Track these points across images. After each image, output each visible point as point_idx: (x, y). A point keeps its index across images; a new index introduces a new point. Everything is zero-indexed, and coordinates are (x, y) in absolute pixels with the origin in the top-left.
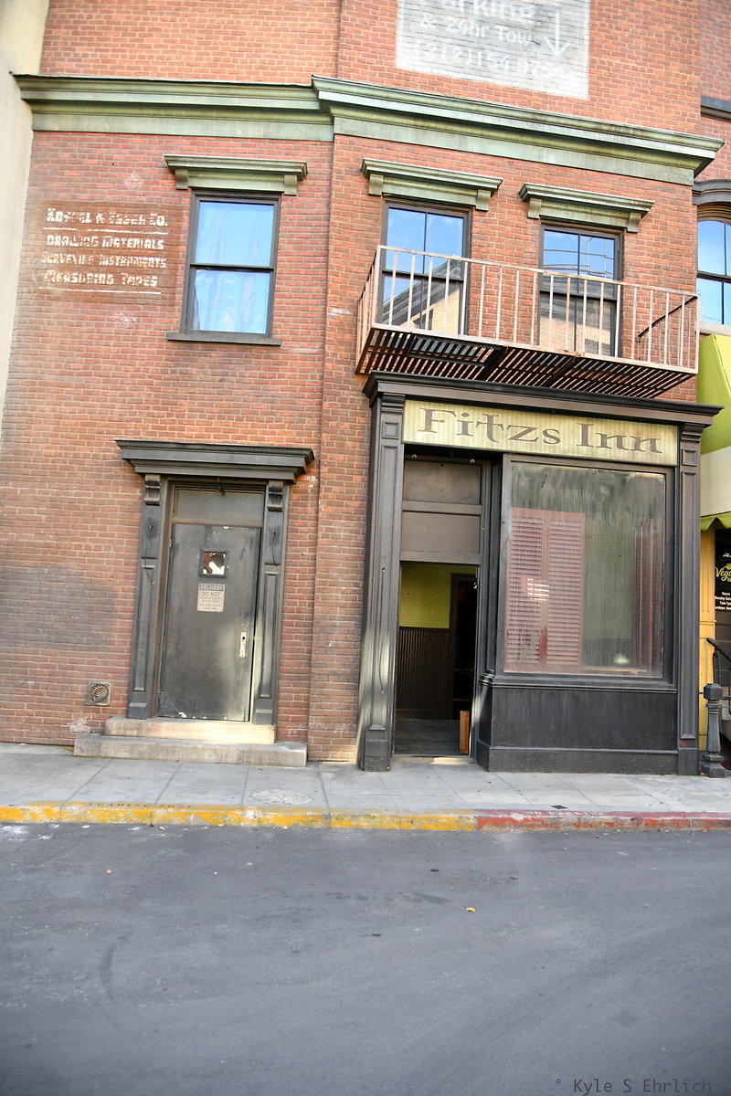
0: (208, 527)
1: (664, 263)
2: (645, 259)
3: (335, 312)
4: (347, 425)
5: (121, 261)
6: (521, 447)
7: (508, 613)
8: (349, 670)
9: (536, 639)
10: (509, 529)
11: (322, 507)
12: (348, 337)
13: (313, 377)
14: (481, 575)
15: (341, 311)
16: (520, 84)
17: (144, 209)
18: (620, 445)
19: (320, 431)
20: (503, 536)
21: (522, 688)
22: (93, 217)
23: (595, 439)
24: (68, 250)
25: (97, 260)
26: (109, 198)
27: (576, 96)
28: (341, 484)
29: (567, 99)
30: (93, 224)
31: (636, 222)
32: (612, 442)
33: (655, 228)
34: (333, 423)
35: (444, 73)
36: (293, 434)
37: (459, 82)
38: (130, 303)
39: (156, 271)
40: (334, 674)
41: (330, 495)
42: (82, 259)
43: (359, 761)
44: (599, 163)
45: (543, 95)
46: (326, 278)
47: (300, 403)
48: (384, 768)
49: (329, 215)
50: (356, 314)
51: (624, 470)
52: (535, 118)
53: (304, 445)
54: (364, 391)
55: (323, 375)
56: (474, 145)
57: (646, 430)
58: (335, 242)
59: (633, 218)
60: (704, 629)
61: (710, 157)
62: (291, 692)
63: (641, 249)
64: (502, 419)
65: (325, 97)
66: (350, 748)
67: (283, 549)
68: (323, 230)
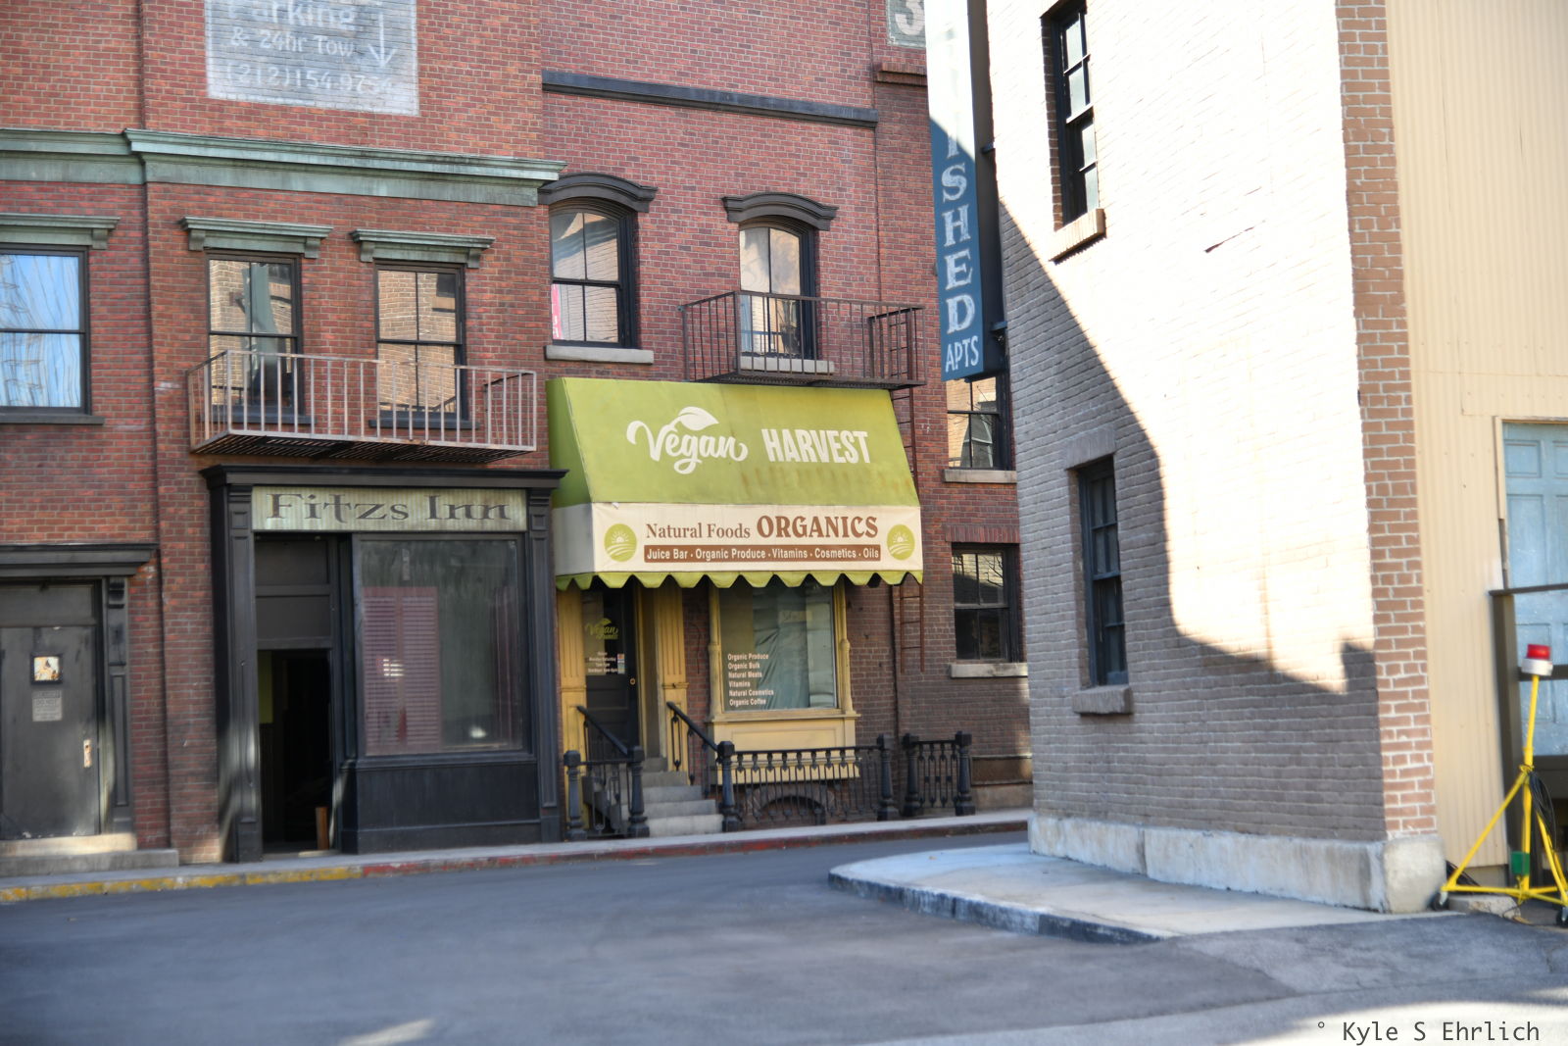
0: (37, 628)
1: (509, 298)
2: (487, 297)
3: (162, 386)
4: (185, 510)
6: (370, 525)
7: (367, 696)
8: (206, 769)
9: (395, 721)
10: (362, 609)
11: (166, 600)
12: (179, 413)
13: (142, 457)
14: (334, 659)
15: (169, 385)
16: (343, 105)
18: (468, 515)
19: (156, 514)
20: (358, 619)
21: (384, 770)
23: (443, 510)
27: (403, 112)
28: (183, 574)
29: (397, 117)
31: (477, 258)
32: (460, 512)
33: (498, 259)
34: (171, 509)
35: (260, 99)
36: (125, 521)
37: (277, 108)
40: (192, 774)
41: (174, 587)
43: (231, 856)
44: (434, 190)
45: (369, 115)
46: (150, 346)
47: (131, 486)
48: (257, 859)
49: (147, 275)
50: (186, 386)
51: (475, 542)
52: (364, 155)
53: (142, 535)
54: (203, 473)
55: (154, 457)
56: (298, 182)
57: (493, 498)
58: (157, 308)
59: (473, 253)
60: (572, 697)
61: (554, 176)
62: (146, 798)
63: (483, 285)
64: (348, 498)
65: (137, 147)
66: (213, 849)
67: (126, 648)
68: (140, 289)
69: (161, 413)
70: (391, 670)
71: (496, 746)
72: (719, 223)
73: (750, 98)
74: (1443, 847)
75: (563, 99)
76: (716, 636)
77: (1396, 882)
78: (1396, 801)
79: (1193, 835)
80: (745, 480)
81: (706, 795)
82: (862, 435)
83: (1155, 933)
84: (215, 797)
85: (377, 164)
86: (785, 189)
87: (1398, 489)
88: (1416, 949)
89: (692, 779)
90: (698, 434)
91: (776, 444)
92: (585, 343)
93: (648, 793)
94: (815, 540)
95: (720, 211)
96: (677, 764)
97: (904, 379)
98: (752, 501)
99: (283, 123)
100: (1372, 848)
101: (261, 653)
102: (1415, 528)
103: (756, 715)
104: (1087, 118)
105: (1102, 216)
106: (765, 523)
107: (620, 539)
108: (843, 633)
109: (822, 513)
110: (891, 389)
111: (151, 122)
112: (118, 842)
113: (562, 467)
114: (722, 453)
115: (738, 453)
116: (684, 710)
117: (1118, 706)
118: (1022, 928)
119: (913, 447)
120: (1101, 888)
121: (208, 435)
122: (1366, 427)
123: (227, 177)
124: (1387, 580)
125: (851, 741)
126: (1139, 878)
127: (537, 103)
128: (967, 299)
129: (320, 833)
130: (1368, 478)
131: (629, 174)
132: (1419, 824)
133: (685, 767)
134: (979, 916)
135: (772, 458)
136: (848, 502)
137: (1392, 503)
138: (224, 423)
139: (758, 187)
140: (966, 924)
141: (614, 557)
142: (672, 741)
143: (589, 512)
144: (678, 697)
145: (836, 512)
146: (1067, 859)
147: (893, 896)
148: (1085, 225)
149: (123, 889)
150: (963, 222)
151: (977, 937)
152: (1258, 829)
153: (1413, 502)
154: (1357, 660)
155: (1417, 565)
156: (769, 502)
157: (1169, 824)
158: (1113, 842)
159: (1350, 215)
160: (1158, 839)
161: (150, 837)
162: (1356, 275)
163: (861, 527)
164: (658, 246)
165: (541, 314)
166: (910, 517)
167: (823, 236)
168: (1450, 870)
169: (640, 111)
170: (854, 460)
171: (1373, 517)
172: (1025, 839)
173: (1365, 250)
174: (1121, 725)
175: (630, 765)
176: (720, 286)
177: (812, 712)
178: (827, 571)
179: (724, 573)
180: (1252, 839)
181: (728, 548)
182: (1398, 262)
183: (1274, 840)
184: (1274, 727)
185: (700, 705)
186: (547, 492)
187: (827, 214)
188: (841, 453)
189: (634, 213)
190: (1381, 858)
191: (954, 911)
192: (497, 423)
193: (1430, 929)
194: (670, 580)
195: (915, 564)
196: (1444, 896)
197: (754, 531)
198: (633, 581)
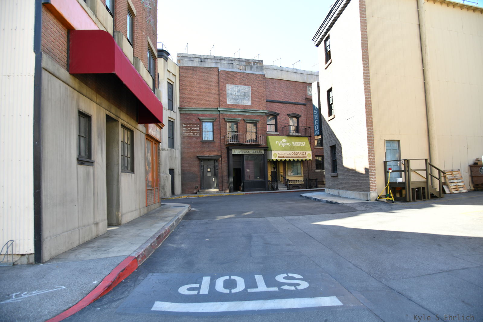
0: (208, 165)
1: (262, 127)
2: (259, 126)
3: (222, 137)
5: (193, 131)
6: (246, 153)
7: (245, 173)
9: (249, 176)
10: (245, 163)
11: (222, 162)
12: (224, 140)
14: (242, 169)
16: (242, 104)
17: (196, 124)
18: (257, 152)
19: (221, 152)
21: (248, 182)
22: (189, 125)
23: (254, 152)
24: (186, 130)
25: (190, 131)
26: (191, 123)
27: (249, 105)
28: (224, 159)
30: (189, 126)
31: (258, 122)
32: (256, 152)
33: (261, 122)
34: (223, 152)
35: (233, 104)
36: (218, 153)
37: (235, 105)
38: (196, 137)
39: (198, 132)
40: (226, 182)
42: (188, 131)
43: (230, 192)
44: (253, 114)
45: (246, 105)
46: (220, 133)
47: (218, 149)
48: (233, 192)
49: (220, 124)
50: (224, 137)
51: (258, 155)
52: (245, 110)
53: (220, 155)
54: (227, 147)
55: (221, 145)
56: (237, 113)
57: (260, 150)
58: (221, 128)
59: (258, 121)
60: (269, 173)
61: (267, 112)
62: (220, 185)
63: (259, 125)
64: (243, 150)
65: (219, 110)
66: (228, 191)
67: (218, 168)
68: (219, 126)
69: (222, 140)
70: (248, 170)
71: (260, 179)
72: (287, 117)
73: (291, 102)
74: (377, 193)
75: (268, 103)
76: (287, 167)
77: (371, 197)
78: (371, 187)
79: (345, 191)
80: (290, 148)
81: (285, 185)
82: (304, 142)
83: (341, 203)
84: (228, 185)
85: (246, 111)
86: (295, 113)
87: (372, 149)
88: (374, 206)
89: (284, 184)
90: (285, 142)
91: (294, 143)
92: (271, 132)
93: (279, 185)
94: (298, 155)
95: (287, 116)
96: (282, 182)
97: (309, 136)
98: (291, 150)
99: (236, 106)
100: (368, 193)
101: (233, 168)
102: (374, 153)
103: (291, 176)
104: (332, 104)
105: (334, 116)
106: (293, 153)
107: (275, 155)
108: (302, 166)
109: (299, 152)
110: (308, 137)
111: (220, 107)
112: (217, 190)
113: (268, 146)
114: (287, 145)
115: (289, 145)
116: (283, 175)
117: (336, 175)
118: (324, 202)
119: (311, 144)
120: (334, 197)
121: (227, 143)
122: (368, 141)
123: (229, 113)
124: (370, 160)
125: (303, 179)
126: (338, 196)
127: (265, 103)
128: (317, 126)
129: (240, 189)
130: (368, 147)
131: (276, 112)
132: (374, 190)
133: (283, 182)
134: (319, 200)
135: (293, 145)
136: (303, 151)
137: (371, 150)
138: (229, 142)
139: (292, 113)
140: (317, 201)
141: (274, 157)
142: (281, 179)
143: (271, 152)
144: (282, 174)
145: (301, 152)
146: (329, 194)
147: (308, 198)
148: (332, 117)
149: (218, 195)
150: (317, 117)
151: (318, 203)
152: (354, 190)
153: (374, 150)
154: (367, 170)
155: (374, 158)
156: (293, 151)
157: (342, 190)
158: (335, 192)
159: (366, 115)
160: (341, 191)
161: (221, 189)
162: (367, 122)
163: (304, 154)
164: (280, 120)
165: (266, 128)
166: (310, 152)
167: (299, 118)
168: (378, 196)
169: (277, 104)
170: (303, 145)
171: (369, 152)
172: (324, 191)
173: (368, 119)
174: (336, 178)
175: (276, 182)
176: (287, 125)
177: (298, 176)
178: (300, 159)
179: (287, 159)
180: (353, 192)
181: (288, 156)
182: (372, 120)
183: (356, 192)
184: (356, 178)
185: (285, 175)
186: (266, 149)
187: (300, 116)
188: (302, 145)
189: (277, 116)
190: (369, 194)
191: (316, 200)
192: (261, 141)
193: (376, 203)
194: (281, 160)
195: (311, 158)
196: (377, 199)
197: (291, 154)
198: (277, 160)
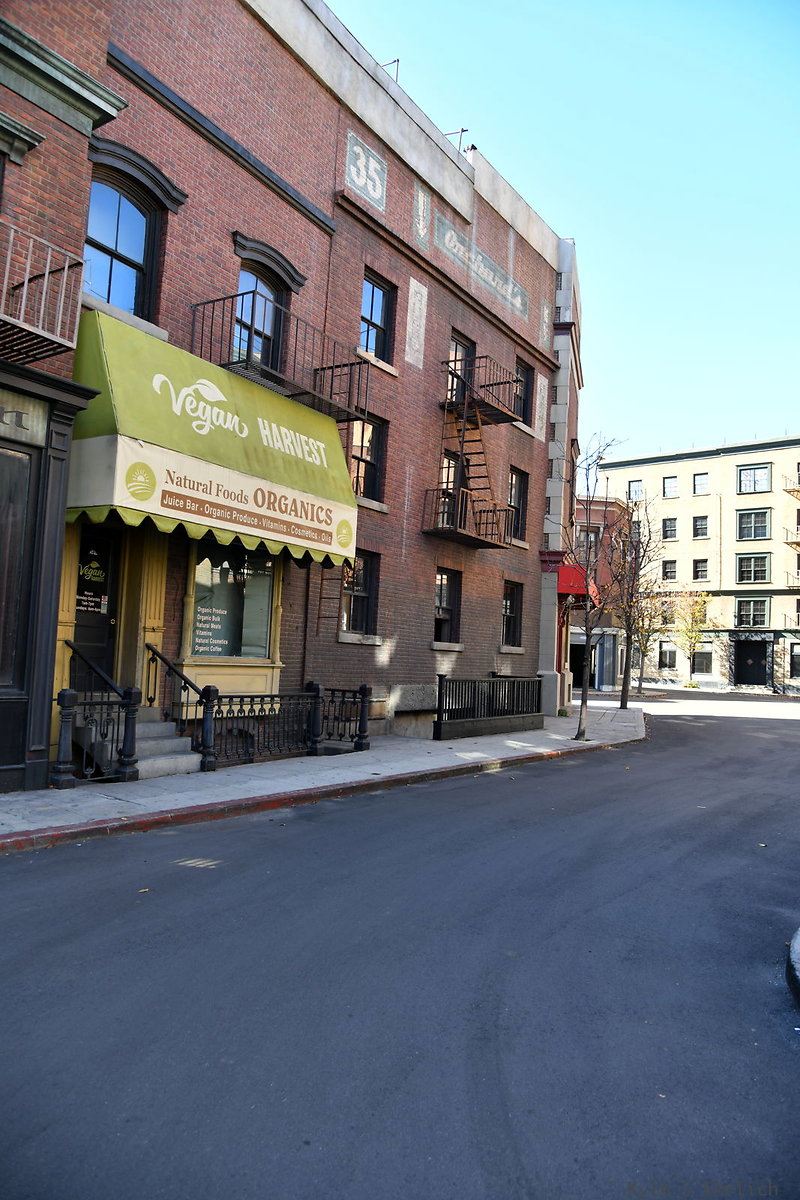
1: (50, 212)
2: (27, 200)
33: (43, 168)
57: (10, 401)
59: (18, 146)
60: (64, 631)
61: (113, 113)
63: (24, 186)
72: (228, 250)
73: (262, 165)
75: (119, 78)
76: (191, 590)
80: (247, 454)
81: (181, 733)
82: (322, 446)
86: (275, 248)
89: (166, 716)
90: (213, 404)
91: (267, 432)
94: (292, 518)
95: (230, 241)
96: (151, 700)
98: (251, 473)
103: (211, 659)
106: (259, 496)
107: (141, 478)
108: (278, 601)
109: (300, 497)
110: (337, 419)
114: (228, 426)
115: (241, 430)
116: (159, 650)
125: (278, 688)
133: (157, 703)
135: (265, 442)
139: (257, 238)
141: (134, 494)
142: (148, 677)
143: (113, 445)
144: (155, 639)
145: (309, 499)
156: (263, 477)
163: (322, 516)
166: (351, 516)
167: (294, 296)
169: (180, 127)
170: (319, 462)
175: (124, 706)
177: (242, 660)
178: (298, 546)
179: (224, 531)
181: (231, 509)
185: (172, 647)
186: (73, 411)
187: (299, 281)
188: (309, 454)
189: (166, 209)
194: (180, 530)
195: (351, 552)
197: (251, 499)
198: (148, 522)
